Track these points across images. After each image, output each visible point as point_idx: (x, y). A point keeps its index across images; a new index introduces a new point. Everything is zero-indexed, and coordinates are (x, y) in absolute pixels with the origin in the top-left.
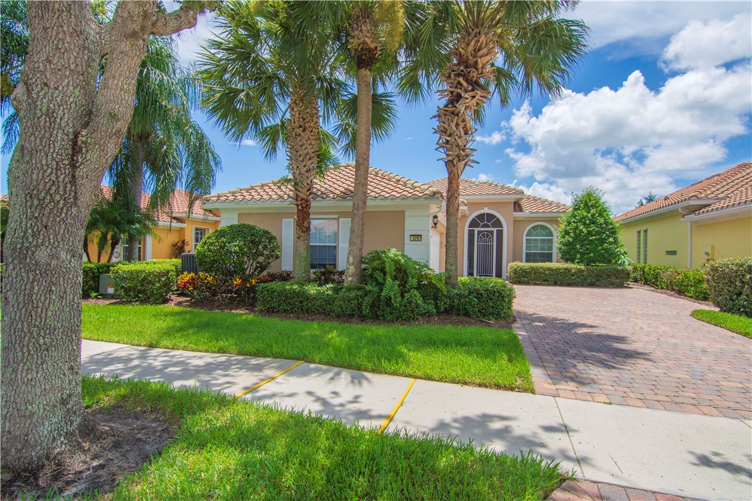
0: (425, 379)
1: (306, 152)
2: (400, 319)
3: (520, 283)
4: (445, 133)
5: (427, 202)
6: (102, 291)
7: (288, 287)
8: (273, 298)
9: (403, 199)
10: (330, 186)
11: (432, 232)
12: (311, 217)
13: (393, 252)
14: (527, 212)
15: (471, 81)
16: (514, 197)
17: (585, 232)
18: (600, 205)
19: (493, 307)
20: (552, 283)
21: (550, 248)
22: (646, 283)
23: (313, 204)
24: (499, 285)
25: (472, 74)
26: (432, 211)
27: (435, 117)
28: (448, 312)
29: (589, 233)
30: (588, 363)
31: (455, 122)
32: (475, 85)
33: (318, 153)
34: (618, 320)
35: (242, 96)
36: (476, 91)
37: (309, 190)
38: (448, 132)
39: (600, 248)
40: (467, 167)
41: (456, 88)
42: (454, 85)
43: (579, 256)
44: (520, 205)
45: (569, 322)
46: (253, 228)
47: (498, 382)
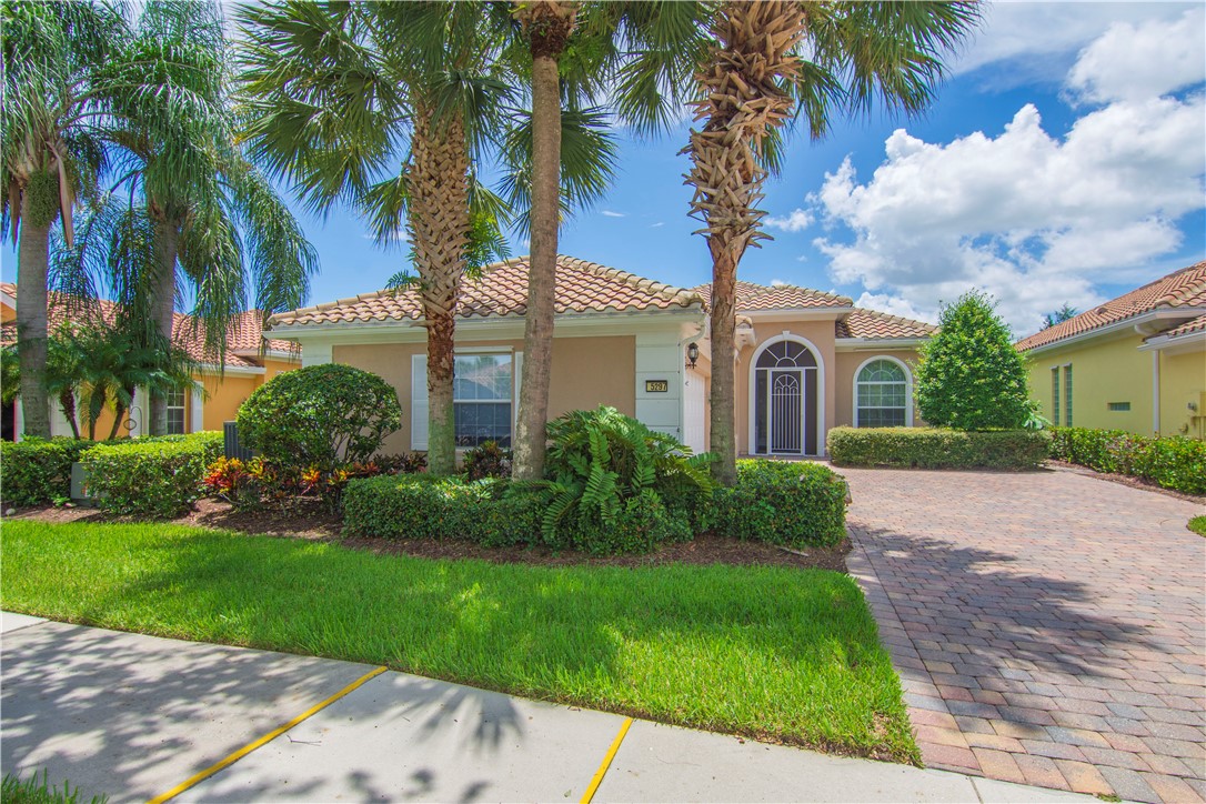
0: (654, 719)
1: (443, 225)
2: (619, 550)
3: (849, 464)
4: (707, 181)
5: (677, 318)
6: (75, 494)
7: (400, 487)
8: (371, 508)
9: (631, 313)
10: (500, 294)
11: (687, 375)
12: (456, 350)
13: (609, 415)
14: (858, 339)
15: (755, 80)
16: (834, 313)
17: (966, 371)
18: (991, 323)
19: (806, 522)
20: (909, 464)
21: (902, 401)
22: (1076, 461)
23: (461, 326)
24: (817, 477)
25: (755, 65)
26: (686, 336)
27: (684, 151)
28: (714, 532)
29: (974, 373)
30: (1024, 658)
31: (724, 158)
32: (763, 87)
33: (467, 229)
34: (1051, 540)
35: (316, 119)
36: (764, 97)
37: (449, 298)
38: (712, 180)
39: (994, 399)
40: (749, 249)
41: (726, 93)
42: (723, 88)
43: (955, 415)
44: (845, 326)
45: (957, 547)
46: (350, 371)
47: (828, 732)
